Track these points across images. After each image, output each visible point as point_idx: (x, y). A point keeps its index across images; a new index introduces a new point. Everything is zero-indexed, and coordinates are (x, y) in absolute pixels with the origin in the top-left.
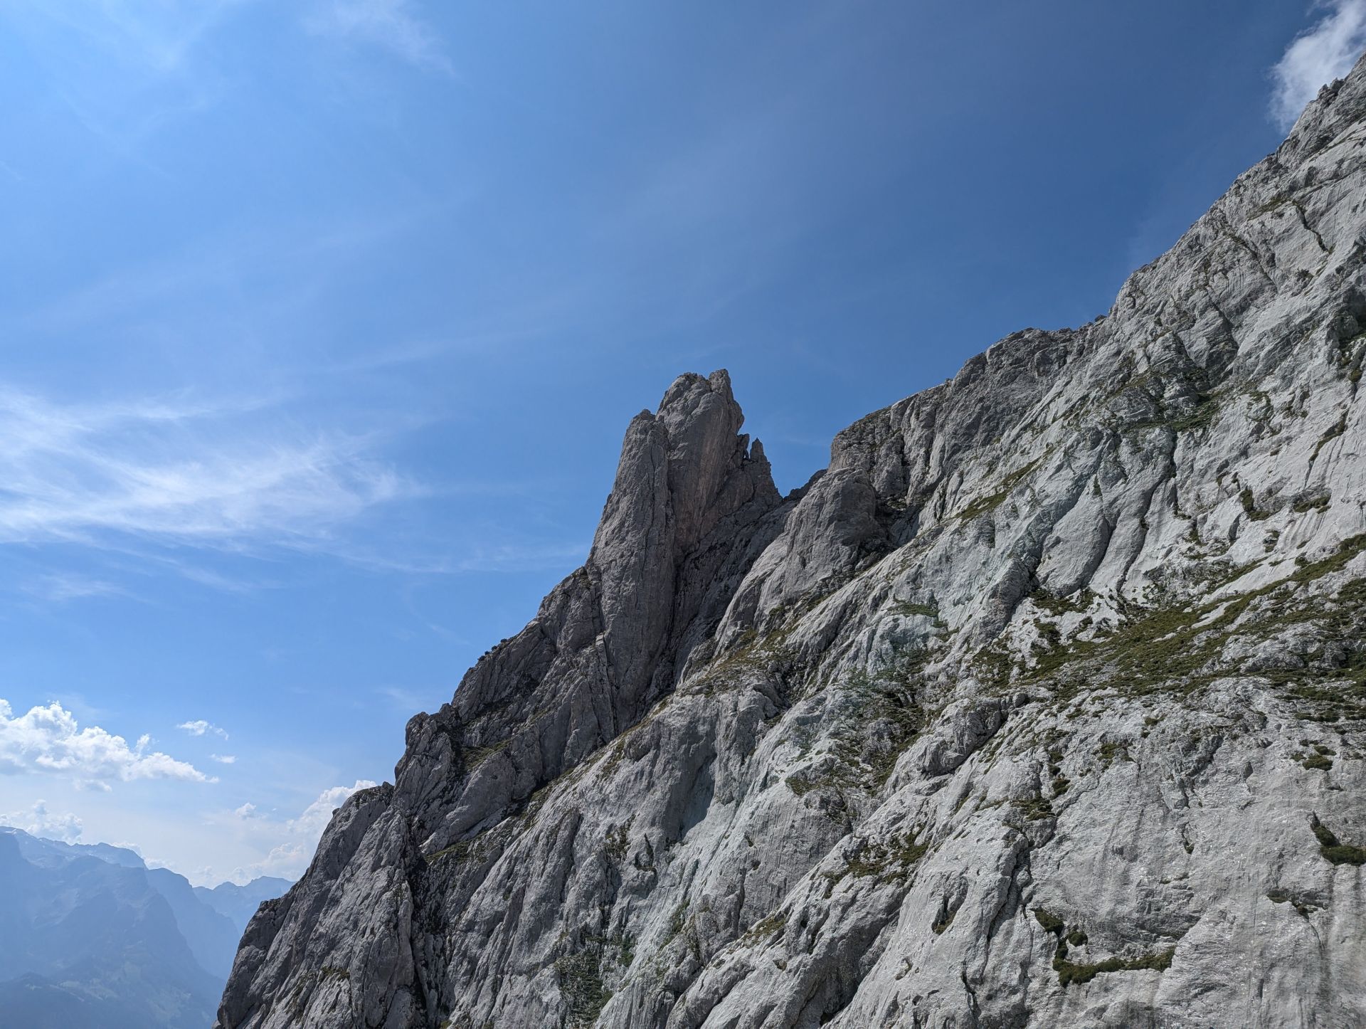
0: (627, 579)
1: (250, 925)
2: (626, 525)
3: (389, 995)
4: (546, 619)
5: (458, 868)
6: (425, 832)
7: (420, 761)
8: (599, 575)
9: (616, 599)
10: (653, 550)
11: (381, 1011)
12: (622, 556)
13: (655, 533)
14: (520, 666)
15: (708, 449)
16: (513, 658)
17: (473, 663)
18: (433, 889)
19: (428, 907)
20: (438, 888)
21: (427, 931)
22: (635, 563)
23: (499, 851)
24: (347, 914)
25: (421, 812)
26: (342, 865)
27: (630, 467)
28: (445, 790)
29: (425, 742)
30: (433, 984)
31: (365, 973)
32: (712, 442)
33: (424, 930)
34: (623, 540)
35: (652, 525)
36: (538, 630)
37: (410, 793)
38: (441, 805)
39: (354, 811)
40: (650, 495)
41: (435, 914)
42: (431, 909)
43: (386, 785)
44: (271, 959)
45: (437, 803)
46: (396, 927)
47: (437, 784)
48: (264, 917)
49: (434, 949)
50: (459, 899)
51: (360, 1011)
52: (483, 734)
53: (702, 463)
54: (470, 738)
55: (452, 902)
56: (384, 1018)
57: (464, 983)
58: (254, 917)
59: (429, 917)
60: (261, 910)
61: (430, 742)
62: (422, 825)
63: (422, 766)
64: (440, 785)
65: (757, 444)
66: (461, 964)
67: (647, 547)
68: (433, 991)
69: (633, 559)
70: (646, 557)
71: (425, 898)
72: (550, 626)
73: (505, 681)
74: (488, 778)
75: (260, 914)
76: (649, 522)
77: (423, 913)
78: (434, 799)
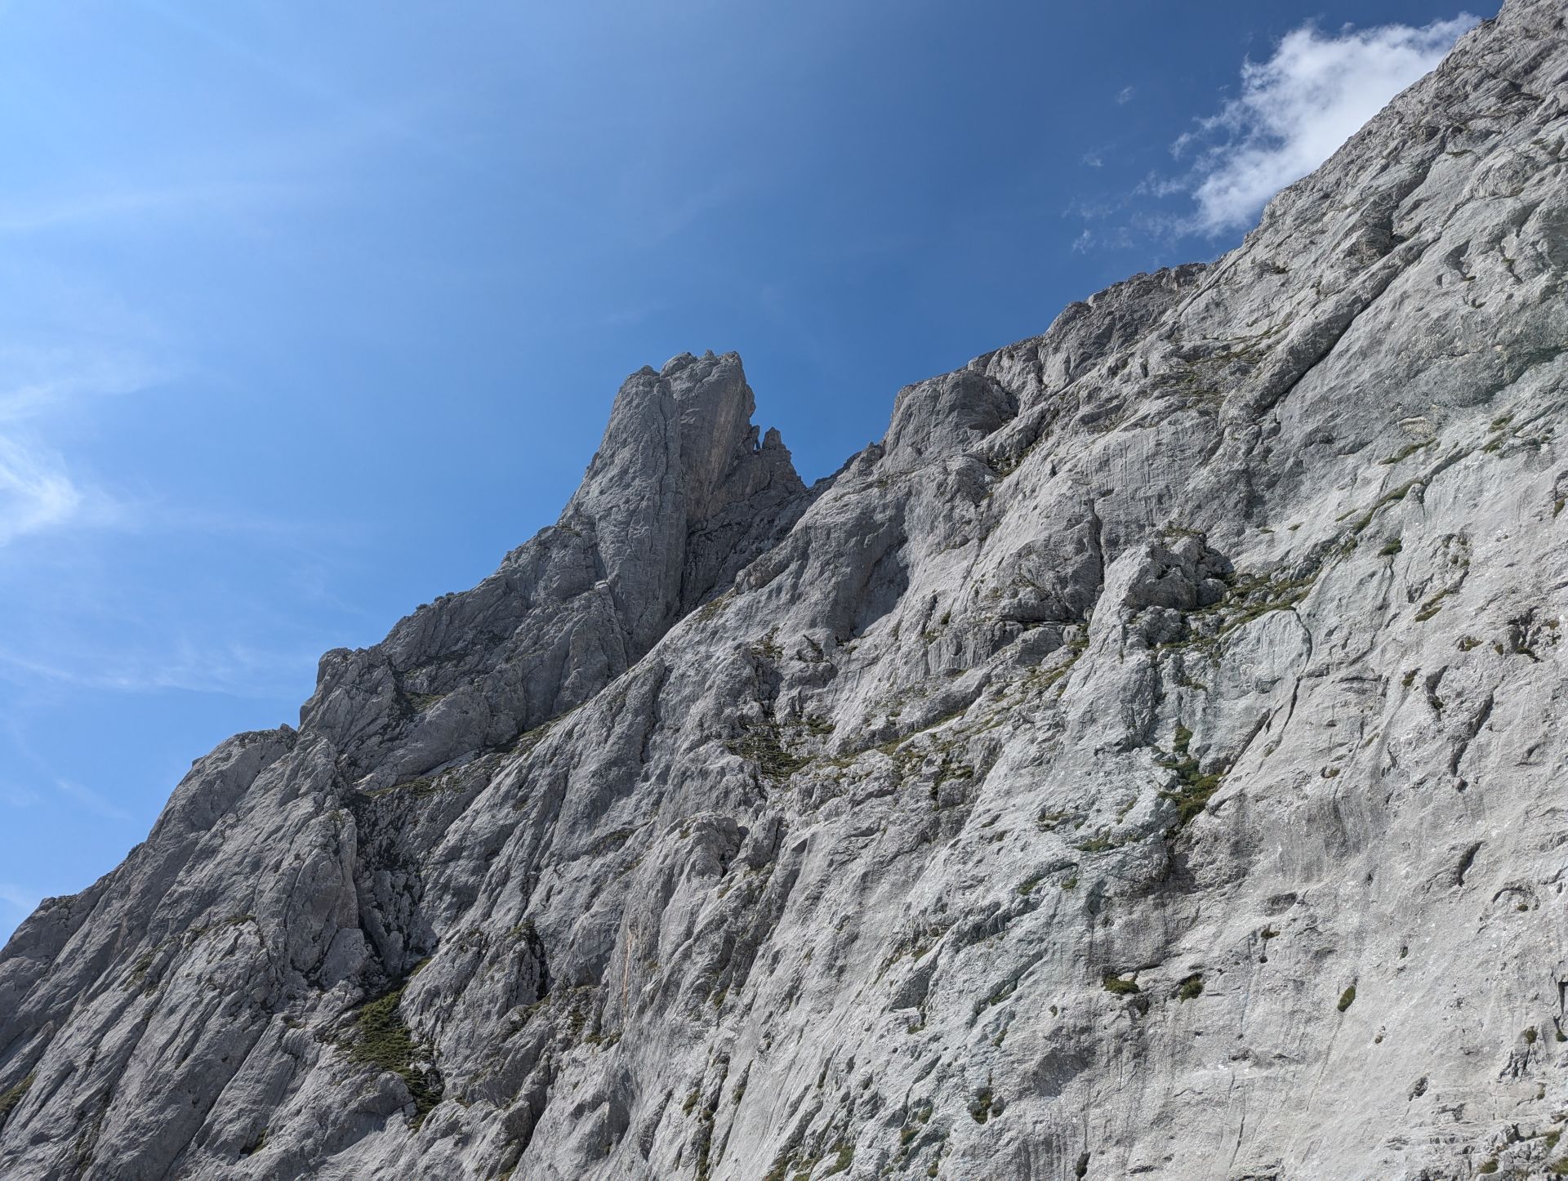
0: (637, 523)
1: (20, 929)
2: (631, 471)
3: (327, 935)
4: (515, 571)
5: (419, 802)
6: (359, 771)
7: (348, 692)
8: (591, 524)
9: (623, 542)
10: (670, 496)
11: (317, 950)
12: (627, 502)
13: (671, 479)
14: (477, 620)
15: (722, 419)
16: (468, 609)
17: (411, 611)
18: (382, 824)
19: (377, 843)
20: (391, 823)
21: (377, 869)
22: (648, 507)
23: (484, 781)
24: (237, 859)
25: (352, 748)
26: (218, 813)
27: (631, 417)
28: (385, 728)
29: (355, 673)
30: (394, 925)
31: (289, 906)
32: (727, 414)
33: (372, 868)
34: (628, 486)
35: (666, 473)
36: (503, 582)
37: (332, 728)
38: (381, 743)
39: (237, 751)
40: (663, 443)
41: (387, 850)
42: (381, 846)
43: (285, 728)
44: (66, 961)
45: (376, 739)
46: (337, 852)
47: (373, 721)
48: (49, 917)
49: (393, 887)
50: (426, 833)
51: (281, 949)
52: (431, 682)
53: (716, 434)
54: (413, 684)
55: (416, 837)
56: (321, 962)
57: (448, 919)
58: (31, 918)
59: (379, 853)
60: (41, 908)
61: (361, 676)
62: (353, 763)
63: (352, 699)
64: (378, 722)
65: (773, 434)
66: (441, 899)
67: (661, 492)
68: (395, 934)
69: (644, 503)
70: (661, 502)
71: (371, 832)
72: (521, 579)
73: (456, 634)
74: (455, 711)
75: (42, 913)
76: (663, 469)
77: (369, 849)
78: (370, 737)
